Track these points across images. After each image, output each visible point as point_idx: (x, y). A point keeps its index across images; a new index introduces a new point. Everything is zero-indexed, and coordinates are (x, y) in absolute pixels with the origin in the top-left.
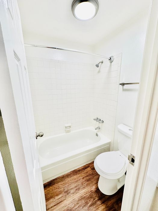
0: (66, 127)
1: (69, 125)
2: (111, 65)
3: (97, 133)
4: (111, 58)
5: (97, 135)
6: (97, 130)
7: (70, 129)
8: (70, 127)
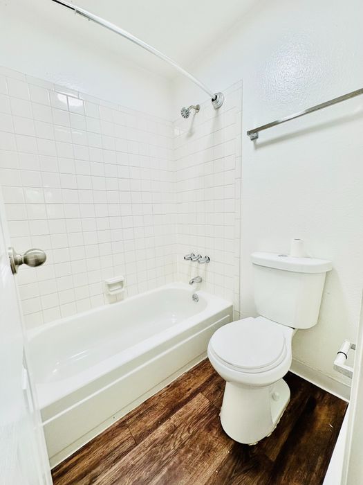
0: (110, 286)
1: (119, 280)
2: (217, 116)
3: (196, 293)
4: (218, 97)
5: (195, 298)
6: (193, 284)
7: (123, 289)
8: (121, 283)
